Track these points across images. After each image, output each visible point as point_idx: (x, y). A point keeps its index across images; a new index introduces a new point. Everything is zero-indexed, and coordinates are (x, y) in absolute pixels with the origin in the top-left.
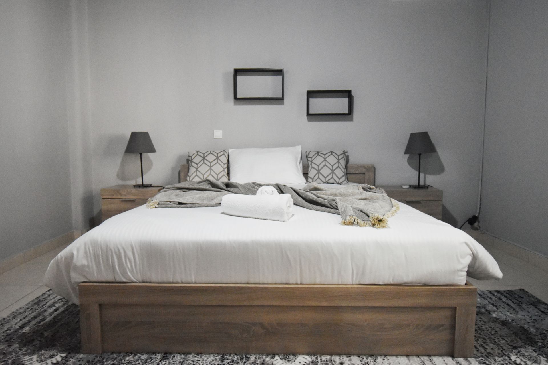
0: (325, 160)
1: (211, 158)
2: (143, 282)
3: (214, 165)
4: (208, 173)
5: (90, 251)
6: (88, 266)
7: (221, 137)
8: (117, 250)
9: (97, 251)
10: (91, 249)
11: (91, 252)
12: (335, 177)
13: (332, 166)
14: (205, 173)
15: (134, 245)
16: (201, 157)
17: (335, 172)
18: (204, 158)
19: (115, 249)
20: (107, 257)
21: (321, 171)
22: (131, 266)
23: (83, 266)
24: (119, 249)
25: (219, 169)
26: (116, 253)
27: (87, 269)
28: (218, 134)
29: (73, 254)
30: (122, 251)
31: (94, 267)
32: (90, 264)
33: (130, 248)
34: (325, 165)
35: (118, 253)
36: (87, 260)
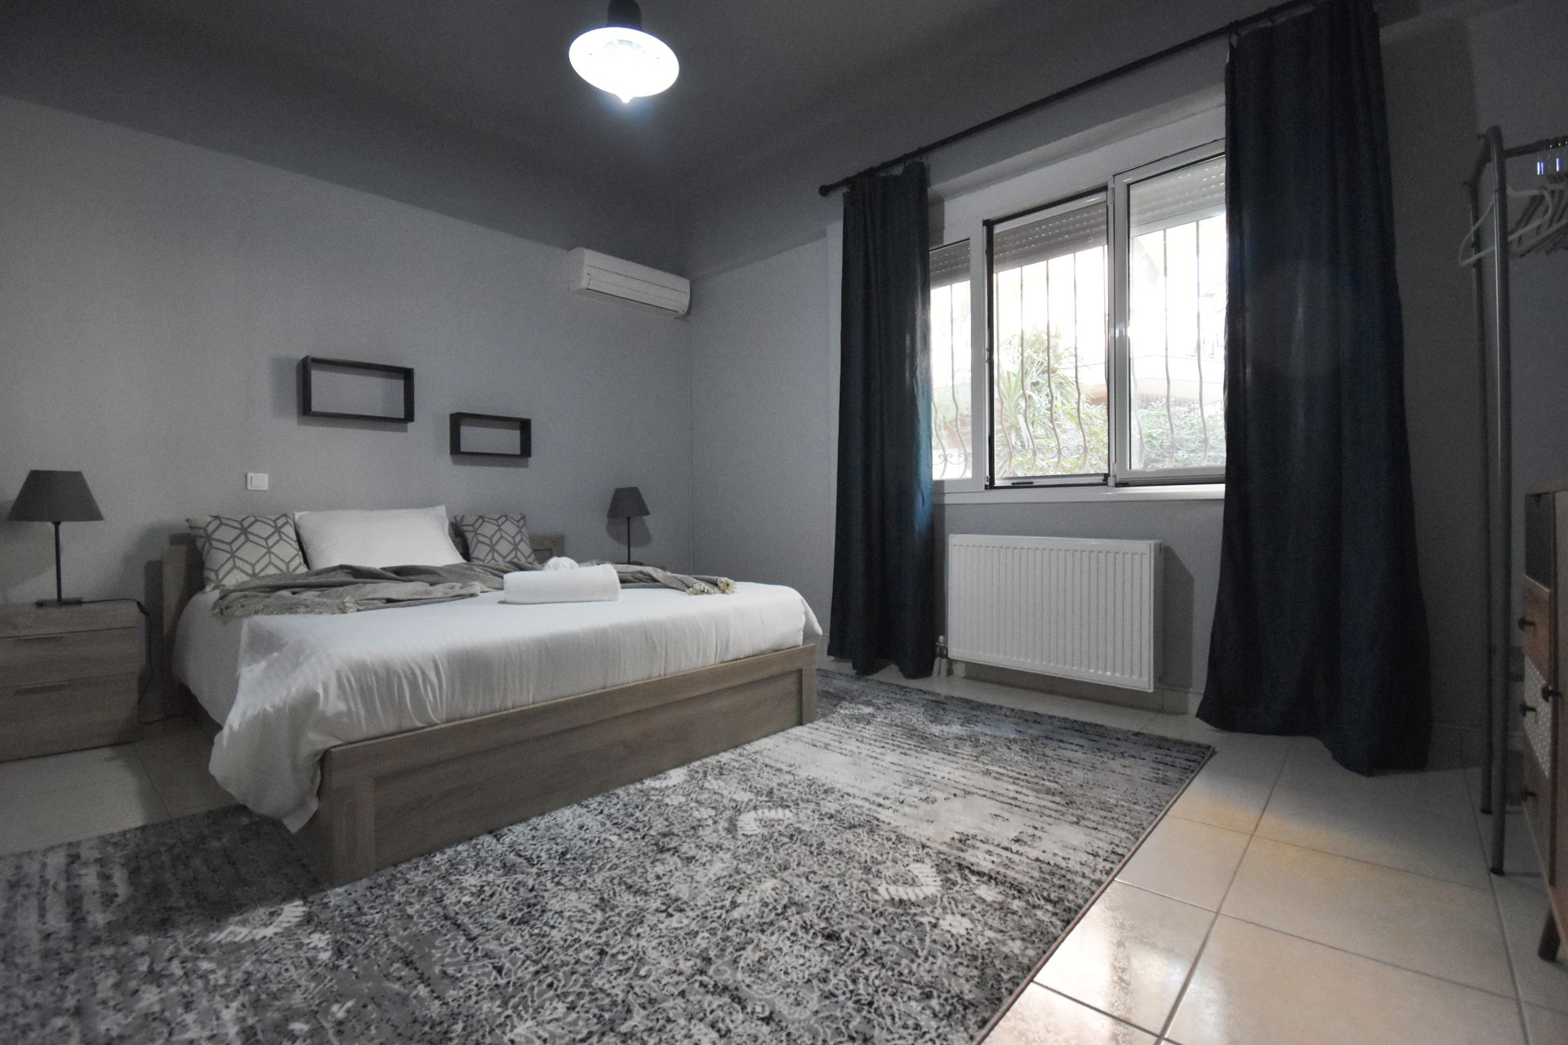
0: (500, 529)
1: (262, 530)
2: (448, 721)
3: (275, 544)
4: (265, 560)
5: (350, 684)
6: (349, 713)
7: (266, 488)
8: (408, 672)
9: (367, 681)
10: (352, 679)
11: (353, 683)
12: (519, 555)
13: (513, 538)
14: (259, 560)
15: (438, 661)
16: (237, 528)
17: (519, 547)
18: (244, 531)
19: (404, 672)
20: (389, 686)
21: (497, 547)
22: (435, 697)
23: (339, 714)
24: (412, 670)
25: (287, 551)
26: (406, 677)
27: (346, 719)
28: (260, 481)
29: (317, 695)
30: (419, 673)
31: (362, 712)
32: (353, 709)
33: (432, 665)
34: (502, 537)
35: (411, 676)
36: (346, 700)
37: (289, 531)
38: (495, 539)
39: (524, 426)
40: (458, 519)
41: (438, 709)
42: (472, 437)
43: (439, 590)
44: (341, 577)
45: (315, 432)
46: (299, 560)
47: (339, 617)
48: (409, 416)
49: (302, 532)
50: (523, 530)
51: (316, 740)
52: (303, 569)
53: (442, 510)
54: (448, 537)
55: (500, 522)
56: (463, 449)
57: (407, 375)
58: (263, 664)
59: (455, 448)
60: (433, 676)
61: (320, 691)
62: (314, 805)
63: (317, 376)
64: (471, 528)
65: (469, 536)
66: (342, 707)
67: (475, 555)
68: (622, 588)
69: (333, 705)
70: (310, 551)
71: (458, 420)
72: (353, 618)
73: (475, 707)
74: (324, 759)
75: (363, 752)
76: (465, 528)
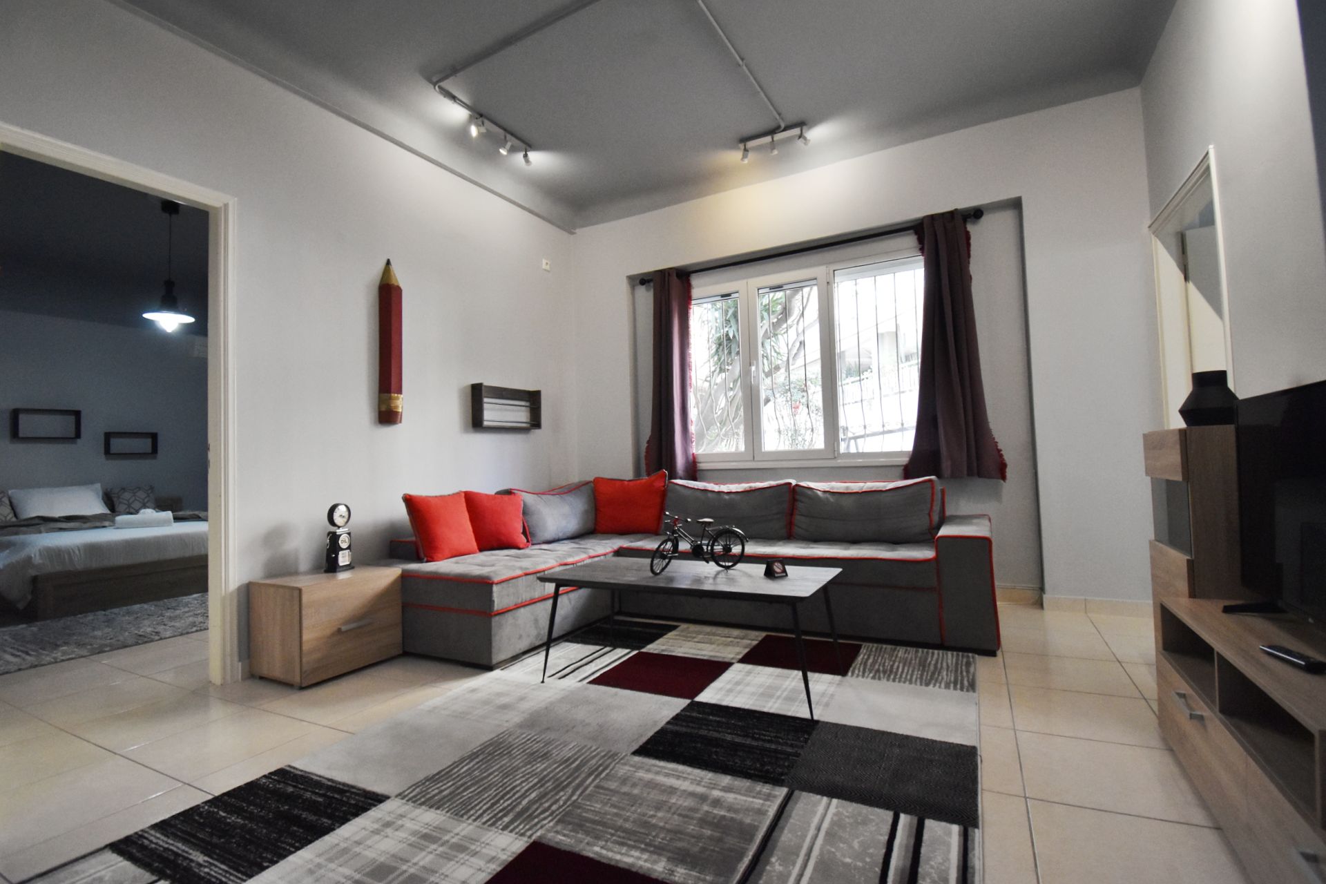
5: (44, 554)
6: (44, 564)
10: (45, 552)
11: (46, 554)
22: (78, 561)
23: (40, 564)
27: (43, 566)
29: (31, 558)
31: (49, 564)
32: (46, 563)
36: (43, 560)
37: (6, 500)
38: (131, 501)
39: (154, 437)
40: (109, 490)
41: (79, 565)
42: (117, 445)
43: (88, 525)
44: (37, 521)
45: (20, 447)
46: (11, 515)
47: (38, 535)
48: (78, 435)
49: (13, 501)
50: (151, 495)
51: (33, 573)
52: (14, 519)
53: (98, 486)
54: (102, 501)
55: (135, 491)
56: (112, 452)
57: (77, 414)
58: (8, 551)
59: (107, 451)
60: (77, 552)
61: (33, 556)
62: (29, 597)
63: (23, 418)
64: (116, 495)
65: (115, 499)
66: (41, 561)
67: (117, 510)
68: (175, 522)
69: (37, 560)
70: (18, 511)
71: (108, 436)
72: (44, 535)
73: (95, 564)
74: (35, 580)
75: (50, 577)
76: (113, 495)
